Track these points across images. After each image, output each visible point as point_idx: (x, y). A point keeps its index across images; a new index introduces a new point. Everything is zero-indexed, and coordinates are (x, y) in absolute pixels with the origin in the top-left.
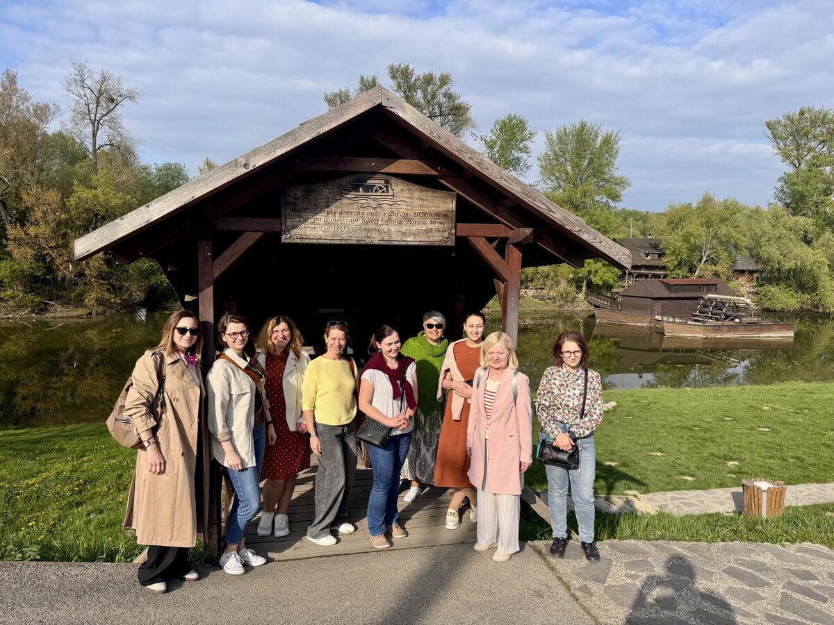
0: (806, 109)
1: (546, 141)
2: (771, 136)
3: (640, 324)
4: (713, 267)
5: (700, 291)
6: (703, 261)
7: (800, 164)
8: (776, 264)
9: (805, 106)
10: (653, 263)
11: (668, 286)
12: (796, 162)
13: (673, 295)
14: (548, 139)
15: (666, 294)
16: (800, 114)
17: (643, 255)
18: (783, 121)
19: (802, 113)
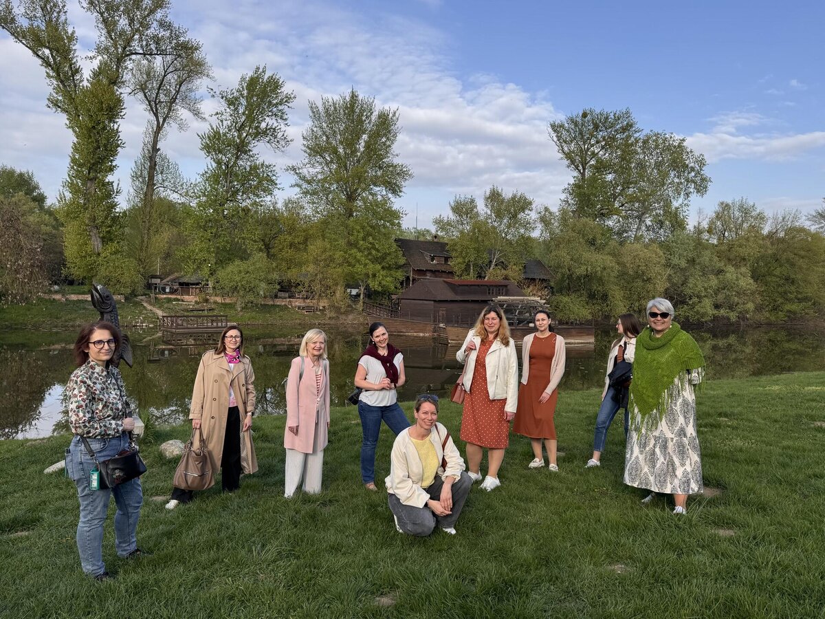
0: (588, 112)
1: (311, 114)
2: (555, 139)
3: (421, 334)
4: (503, 271)
5: (489, 293)
6: (493, 266)
7: (584, 169)
8: (567, 270)
9: (587, 108)
10: (439, 268)
11: (453, 287)
12: (581, 168)
13: (459, 298)
14: (314, 112)
15: (450, 296)
16: (582, 116)
17: (428, 259)
18: (566, 125)
19: (585, 115)
